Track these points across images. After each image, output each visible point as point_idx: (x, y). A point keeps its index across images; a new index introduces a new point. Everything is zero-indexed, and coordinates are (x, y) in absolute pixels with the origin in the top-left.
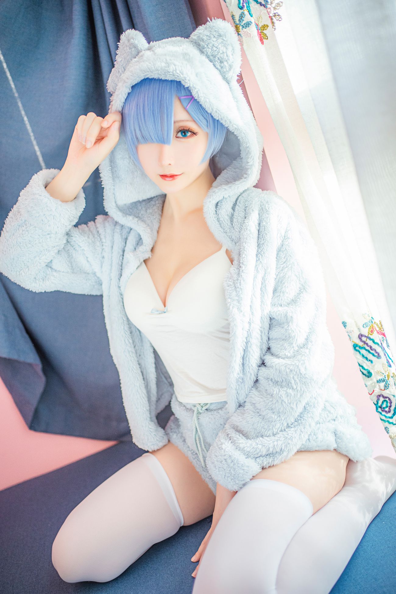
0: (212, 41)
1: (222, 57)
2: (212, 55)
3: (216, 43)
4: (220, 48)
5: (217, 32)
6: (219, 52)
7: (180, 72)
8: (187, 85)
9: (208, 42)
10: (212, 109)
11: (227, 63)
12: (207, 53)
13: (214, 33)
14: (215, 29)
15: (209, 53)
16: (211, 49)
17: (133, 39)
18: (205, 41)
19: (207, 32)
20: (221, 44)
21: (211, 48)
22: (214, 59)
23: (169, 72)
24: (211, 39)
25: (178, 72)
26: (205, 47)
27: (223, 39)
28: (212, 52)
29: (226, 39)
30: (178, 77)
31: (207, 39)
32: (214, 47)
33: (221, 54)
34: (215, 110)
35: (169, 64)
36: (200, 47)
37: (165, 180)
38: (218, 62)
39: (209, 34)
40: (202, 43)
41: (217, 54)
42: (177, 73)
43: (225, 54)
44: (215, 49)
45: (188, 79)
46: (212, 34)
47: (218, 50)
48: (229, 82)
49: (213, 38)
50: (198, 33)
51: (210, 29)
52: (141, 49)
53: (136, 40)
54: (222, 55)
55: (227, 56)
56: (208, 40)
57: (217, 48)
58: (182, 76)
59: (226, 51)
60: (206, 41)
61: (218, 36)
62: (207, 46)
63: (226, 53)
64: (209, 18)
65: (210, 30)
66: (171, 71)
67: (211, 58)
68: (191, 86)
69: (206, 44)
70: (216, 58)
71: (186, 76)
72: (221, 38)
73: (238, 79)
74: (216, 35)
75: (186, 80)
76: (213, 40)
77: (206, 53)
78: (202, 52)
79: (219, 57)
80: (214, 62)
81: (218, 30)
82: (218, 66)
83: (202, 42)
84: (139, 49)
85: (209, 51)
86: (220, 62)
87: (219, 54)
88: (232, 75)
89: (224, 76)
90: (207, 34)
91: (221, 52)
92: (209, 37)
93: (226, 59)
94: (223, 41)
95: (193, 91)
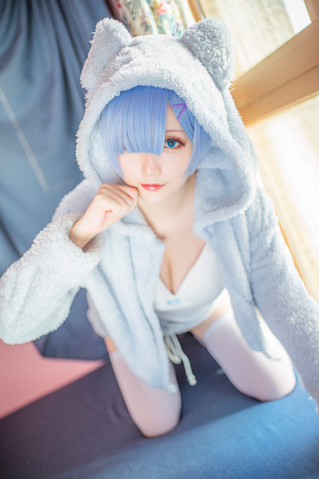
0: (206, 43)
1: (216, 61)
2: (205, 59)
3: (211, 46)
4: (215, 51)
5: (211, 32)
6: (214, 56)
7: (175, 81)
8: (183, 95)
9: (202, 44)
10: (205, 122)
11: (222, 69)
12: (200, 55)
13: (209, 34)
14: (210, 29)
15: (202, 56)
16: (205, 52)
17: (116, 32)
18: (198, 42)
19: (201, 32)
20: (215, 47)
21: (204, 50)
22: (207, 63)
23: (163, 81)
24: (205, 41)
25: (173, 80)
26: (198, 49)
27: (217, 41)
28: (206, 55)
29: (221, 41)
30: (173, 87)
31: (201, 40)
32: (208, 50)
33: (215, 57)
34: (208, 123)
35: (163, 70)
36: (192, 49)
37: (149, 190)
38: (211, 67)
39: (203, 35)
40: (196, 45)
41: (210, 57)
42: (171, 81)
43: (220, 58)
44: (209, 51)
45: (184, 88)
46: (207, 35)
47: (212, 53)
48: (222, 89)
49: (207, 39)
50: (190, 33)
51: (204, 28)
52: (124, 44)
53: (119, 33)
54: (216, 59)
55: (222, 60)
56: (202, 42)
57: (211, 51)
58: (177, 86)
59: (221, 55)
60: (200, 42)
61: (212, 37)
62: (201, 47)
63: (221, 56)
64: (202, 15)
65: (204, 30)
66: (165, 78)
67: (204, 61)
68: (188, 97)
69: (200, 46)
70: (210, 62)
71: (182, 86)
72: (216, 39)
73: (231, 85)
74: (210, 36)
75: (182, 90)
76: (207, 41)
77: (198, 55)
78: (194, 54)
79: (213, 61)
80: (207, 66)
81: (212, 30)
82: (212, 71)
83: (195, 43)
84: (123, 43)
85: (202, 54)
86: (214, 67)
87: (214, 57)
88: (226, 82)
89: (217, 82)
90: (201, 35)
91: (215, 55)
92: (203, 38)
93: (220, 63)
94: (218, 42)
95: (189, 103)
